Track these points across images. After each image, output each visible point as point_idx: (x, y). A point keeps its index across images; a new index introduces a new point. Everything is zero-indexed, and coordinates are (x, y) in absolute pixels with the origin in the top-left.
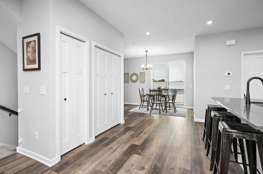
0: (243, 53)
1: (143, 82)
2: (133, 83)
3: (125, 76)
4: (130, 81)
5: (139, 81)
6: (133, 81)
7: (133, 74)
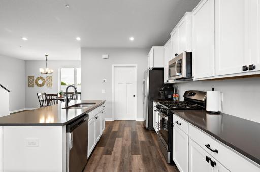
0: (113, 66)
1: (50, 86)
2: (39, 87)
3: (29, 79)
4: (35, 85)
5: (45, 85)
6: (38, 85)
7: (39, 78)
